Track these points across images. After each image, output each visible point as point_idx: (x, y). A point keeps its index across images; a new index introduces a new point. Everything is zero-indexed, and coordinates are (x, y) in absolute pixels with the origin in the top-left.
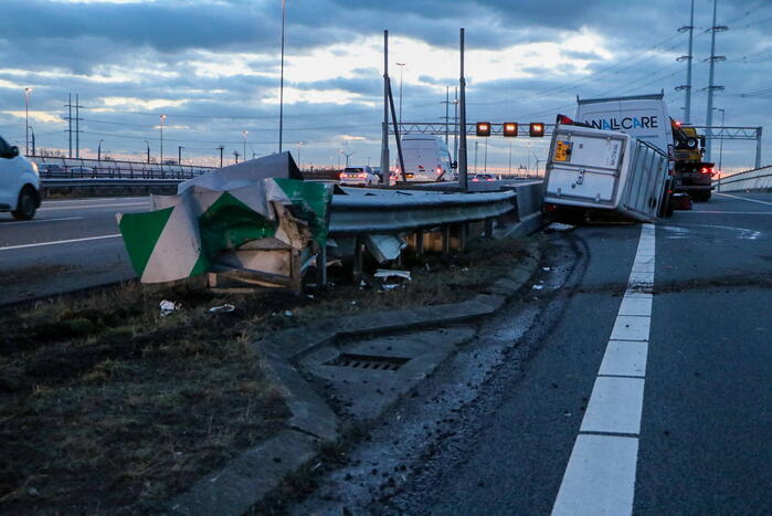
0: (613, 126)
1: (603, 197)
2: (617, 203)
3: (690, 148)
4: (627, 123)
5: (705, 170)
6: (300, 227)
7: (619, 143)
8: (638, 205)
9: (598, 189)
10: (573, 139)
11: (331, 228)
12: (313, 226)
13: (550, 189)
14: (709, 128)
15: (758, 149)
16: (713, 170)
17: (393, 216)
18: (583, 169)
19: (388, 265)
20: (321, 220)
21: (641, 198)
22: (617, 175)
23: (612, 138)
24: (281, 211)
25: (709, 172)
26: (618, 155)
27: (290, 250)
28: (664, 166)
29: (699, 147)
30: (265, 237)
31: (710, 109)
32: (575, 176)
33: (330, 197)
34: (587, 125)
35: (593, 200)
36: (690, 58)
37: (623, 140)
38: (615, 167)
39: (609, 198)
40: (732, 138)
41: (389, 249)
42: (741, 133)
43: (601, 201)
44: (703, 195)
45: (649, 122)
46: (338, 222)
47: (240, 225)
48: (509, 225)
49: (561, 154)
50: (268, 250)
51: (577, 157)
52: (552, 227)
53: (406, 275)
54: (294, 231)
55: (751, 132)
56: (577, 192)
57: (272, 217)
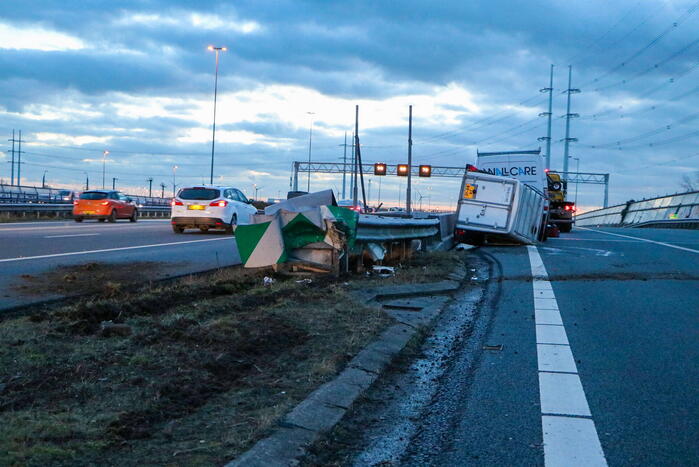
0: (504, 173)
1: (500, 225)
2: (509, 230)
3: (556, 190)
4: (514, 171)
5: (567, 208)
6: (340, 235)
7: (512, 186)
8: (524, 232)
9: (496, 219)
10: (478, 182)
11: (358, 237)
12: (348, 235)
13: (461, 219)
14: (566, 173)
15: (606, 192)
16: (573, 208)
17: (381, 231)
18: (486, 205)
19: (379, 262)
20: (352, 232)
21: (527, 227)
22: (510, 209)
23: (506, 182)
24: (330, 225)
25: (571, 209)
26: (510, 195)
27: (332, 249)
28: (542, 204)
29: (562, 189)
30: (318, 241)
31: (567, 157)
32: (478, 210)
33: (358, 218)
34: (484, 172)
35: (492, 227)
36: (550, 114)
37: (514, 184)
38: (508, 203)
39: (504, 226)
40: (585, 182)
41: (379, 253)
42: (592, 178)
43: (498, 228)
44: (566, 227)
45: (530, 171)
46: (361, 234)
47: (305, 234)
48: (435, 243)
49: (468, 193)
50: (319, 249)
51: (481, 196)
52: (459, 246)
53: (391, 269)
54: (337, 238)
55: (601, 178)
56: (481, 221)
57: (324, 229)
